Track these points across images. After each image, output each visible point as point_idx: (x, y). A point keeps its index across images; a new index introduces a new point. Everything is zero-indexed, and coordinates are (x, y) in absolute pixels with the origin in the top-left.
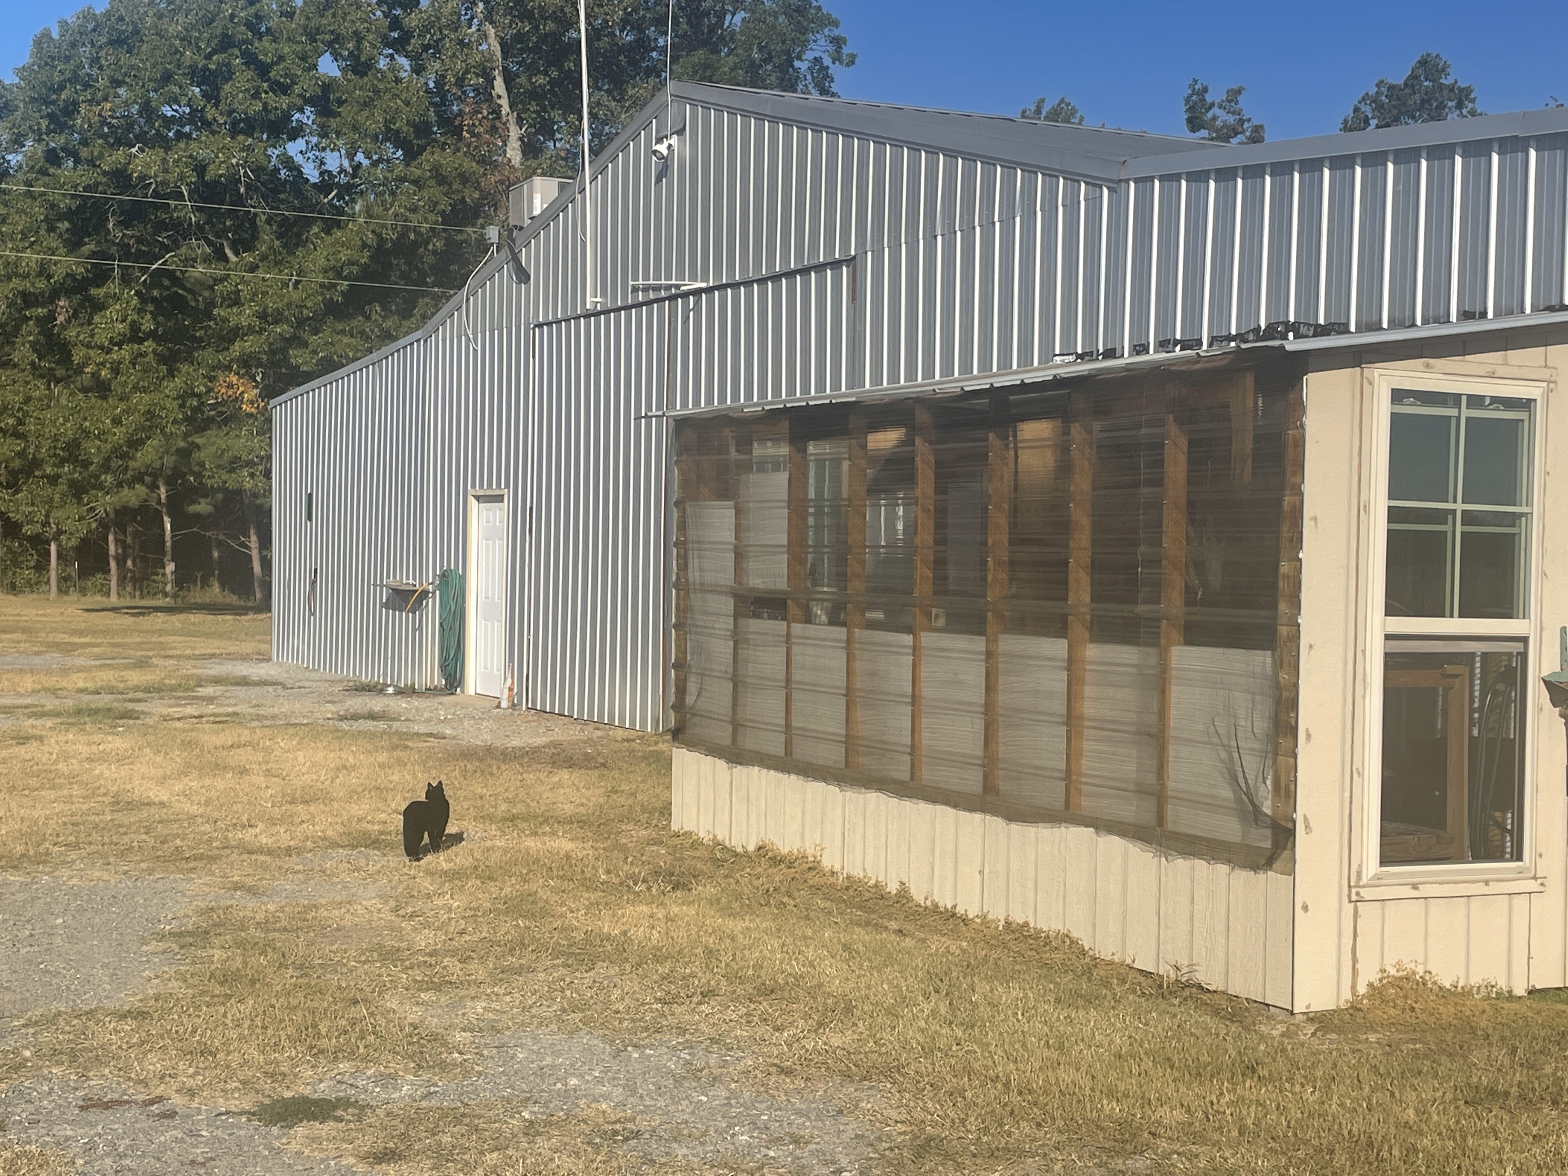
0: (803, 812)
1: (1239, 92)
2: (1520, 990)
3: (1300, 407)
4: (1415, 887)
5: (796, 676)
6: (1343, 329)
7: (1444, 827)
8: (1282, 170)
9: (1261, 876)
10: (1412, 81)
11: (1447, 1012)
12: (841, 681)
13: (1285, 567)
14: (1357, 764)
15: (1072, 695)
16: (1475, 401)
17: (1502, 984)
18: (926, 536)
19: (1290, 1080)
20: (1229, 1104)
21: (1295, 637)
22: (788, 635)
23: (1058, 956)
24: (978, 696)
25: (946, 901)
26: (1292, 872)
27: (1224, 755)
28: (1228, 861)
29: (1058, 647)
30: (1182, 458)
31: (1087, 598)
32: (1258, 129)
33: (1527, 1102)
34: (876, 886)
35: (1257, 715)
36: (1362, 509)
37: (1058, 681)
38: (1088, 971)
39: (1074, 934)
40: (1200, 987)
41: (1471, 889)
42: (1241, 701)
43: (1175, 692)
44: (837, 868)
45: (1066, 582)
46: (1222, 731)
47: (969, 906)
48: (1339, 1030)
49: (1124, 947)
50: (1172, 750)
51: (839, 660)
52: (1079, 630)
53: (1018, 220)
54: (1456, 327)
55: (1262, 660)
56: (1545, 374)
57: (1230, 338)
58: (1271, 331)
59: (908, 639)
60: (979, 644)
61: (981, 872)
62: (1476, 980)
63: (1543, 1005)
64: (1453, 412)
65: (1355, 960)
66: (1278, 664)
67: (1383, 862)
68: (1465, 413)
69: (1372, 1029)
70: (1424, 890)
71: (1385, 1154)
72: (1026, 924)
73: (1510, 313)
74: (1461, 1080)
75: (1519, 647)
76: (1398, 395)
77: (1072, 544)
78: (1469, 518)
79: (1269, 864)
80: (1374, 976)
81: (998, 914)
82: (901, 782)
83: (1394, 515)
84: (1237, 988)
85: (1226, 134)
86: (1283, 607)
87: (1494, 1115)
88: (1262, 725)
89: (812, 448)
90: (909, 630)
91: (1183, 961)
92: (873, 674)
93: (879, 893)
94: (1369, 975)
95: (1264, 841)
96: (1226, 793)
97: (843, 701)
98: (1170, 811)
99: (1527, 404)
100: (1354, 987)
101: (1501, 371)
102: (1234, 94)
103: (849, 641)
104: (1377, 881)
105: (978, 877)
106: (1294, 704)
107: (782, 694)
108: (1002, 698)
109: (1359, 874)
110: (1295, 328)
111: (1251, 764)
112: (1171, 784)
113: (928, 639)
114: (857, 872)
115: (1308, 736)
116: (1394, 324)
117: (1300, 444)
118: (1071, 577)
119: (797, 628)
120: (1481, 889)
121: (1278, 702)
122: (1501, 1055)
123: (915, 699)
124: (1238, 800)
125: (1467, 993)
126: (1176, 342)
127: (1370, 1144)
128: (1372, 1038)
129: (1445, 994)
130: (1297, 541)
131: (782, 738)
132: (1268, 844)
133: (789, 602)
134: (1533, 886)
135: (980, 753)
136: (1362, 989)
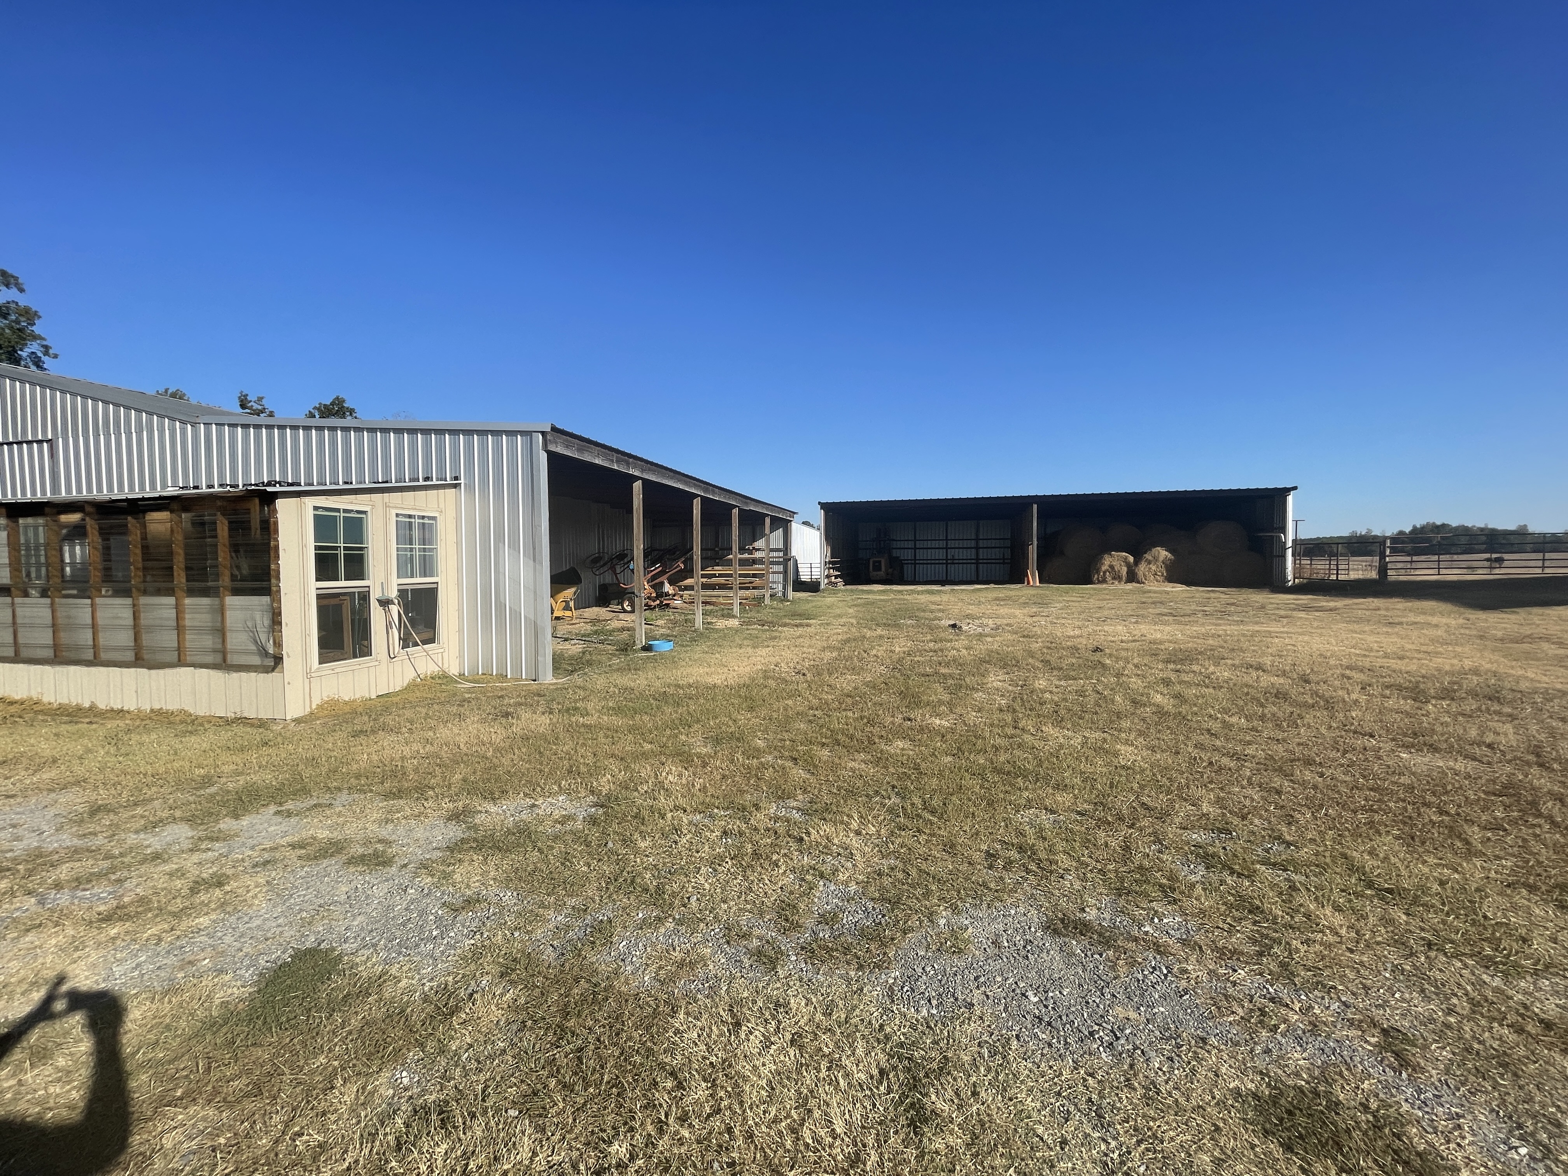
0: (29, 680)
1: (262, 398)
2: (373, 697)
3: (275, 511)
4: (333, 670)
5: (19, 621)
6: (299, 484)
7: (343, 649)
8: (282, 428)
9: (270, 675)
10: (333, 404)
11: (347, 709)
12: (49, 621)
13: (273, 567)
14: (307, 632)
15: (179, 618)
16: (345, 511)
17: (367, 696)
18: (97, 557)
19: (283, 744)
20: (256, 758)
21: (279, 591)
22: (13, 604)
23: (178, 718)
24: (130, 622)
25: (117, 706)
26: (283, 672)
27: (251, 634)
28: (256, 672)
29: (171, 600)
30: (226, 528)
31: (184, 580)
32: (271, 412)
33: (373, 732)
34: (77, 705)
35: (265, 619)
36: (304, 546)
37: (173, 613)
38: (193, 722)
39: (186, 709)
40: (246, 718)
41: (355, 667)
42: (258, 616)
43: (228, 614)
44: (52, 701)
45: (173, 575)
46: (250, 626)
47: (131, 705)
48: (305, 722)
49: (210, 709)
50: (228, 634)
51: (47, 613)
52: (179, 593)
53: (145, 433)
54: (342, 486)
55: (266, 599)
56: (371, 503)
57: (251, 485)
58: (269, 484)
59: (89, 601)
60: (129, 601)
61: (136, 692)
62: (357, 696)
63: (381, 700)
64: (338, 514)
65: (310, 697)
66: (273, 601)
67: (320, 663)
68: (342, 515)
69: (318, 719)
70: (336, 671)
71: (319, 761)
72: (161, 709)
73: (361, 483)
74: (350, 730)
75: (367, 589)
76: (316, 508)
77: (175, 560)
78: (345, 548)
79: (273, 670)
80: (319, 702)
81: (147, 707)
82: (89, 661)
83: (317, 548)
84: (262, 716)
85: (258, 413)
86: (273, 581)
87: (362, 739)
88: (267, 622)
89: (21, 521)
90: (89, 597)
91: (238, 710)
92: (69, 617)
93: (79, 709)
94: (316, 701)
95: (271, 662)
96: (253, 647)
97: (50, 630)
98: (229, 656)
99: (365, 512)
100: (311, 707)
101: (354, 501)
102: (260, 399)
103: (52, 604)
104: (318, 670)
105: (135, 695)
106: (280, 614)
107: (11, 630)
108: (143, 622)
109: (310, 669)
110: (279, 483)
111: (263, 637)
112: (229, 646)
113: (98, 600)
114: (65, 701)
115: (287, 624)
116: (319, 484)
117: (276, 523)
118: (175, 574)
119: (18, 600)
120: (358, 667)
121: (274, 613)
122: (366, 718)
123: (94, 626)
124: (259, 650)
125: (354, 701)
126: (227, 485)
127: (313, 759)
128: (318, 722)
129: (346, 703)
130: (277, 557)
131: (13, 649)
132: (273, 664)
133: (13, 589)
134: (377, 663)
135: (132, 644)
136: (314, 707)
